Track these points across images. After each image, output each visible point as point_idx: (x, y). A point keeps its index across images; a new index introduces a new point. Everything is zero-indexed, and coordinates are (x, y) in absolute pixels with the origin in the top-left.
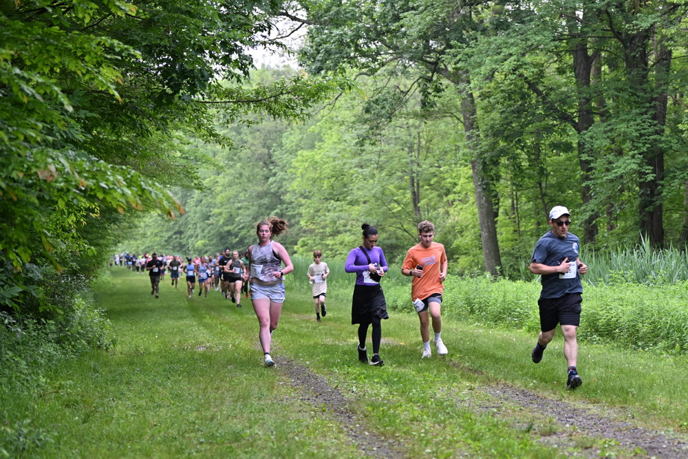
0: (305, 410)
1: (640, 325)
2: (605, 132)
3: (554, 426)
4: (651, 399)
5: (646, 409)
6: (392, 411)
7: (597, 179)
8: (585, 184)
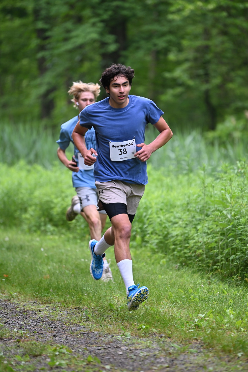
7: (52, 49)
8: (40, 55)
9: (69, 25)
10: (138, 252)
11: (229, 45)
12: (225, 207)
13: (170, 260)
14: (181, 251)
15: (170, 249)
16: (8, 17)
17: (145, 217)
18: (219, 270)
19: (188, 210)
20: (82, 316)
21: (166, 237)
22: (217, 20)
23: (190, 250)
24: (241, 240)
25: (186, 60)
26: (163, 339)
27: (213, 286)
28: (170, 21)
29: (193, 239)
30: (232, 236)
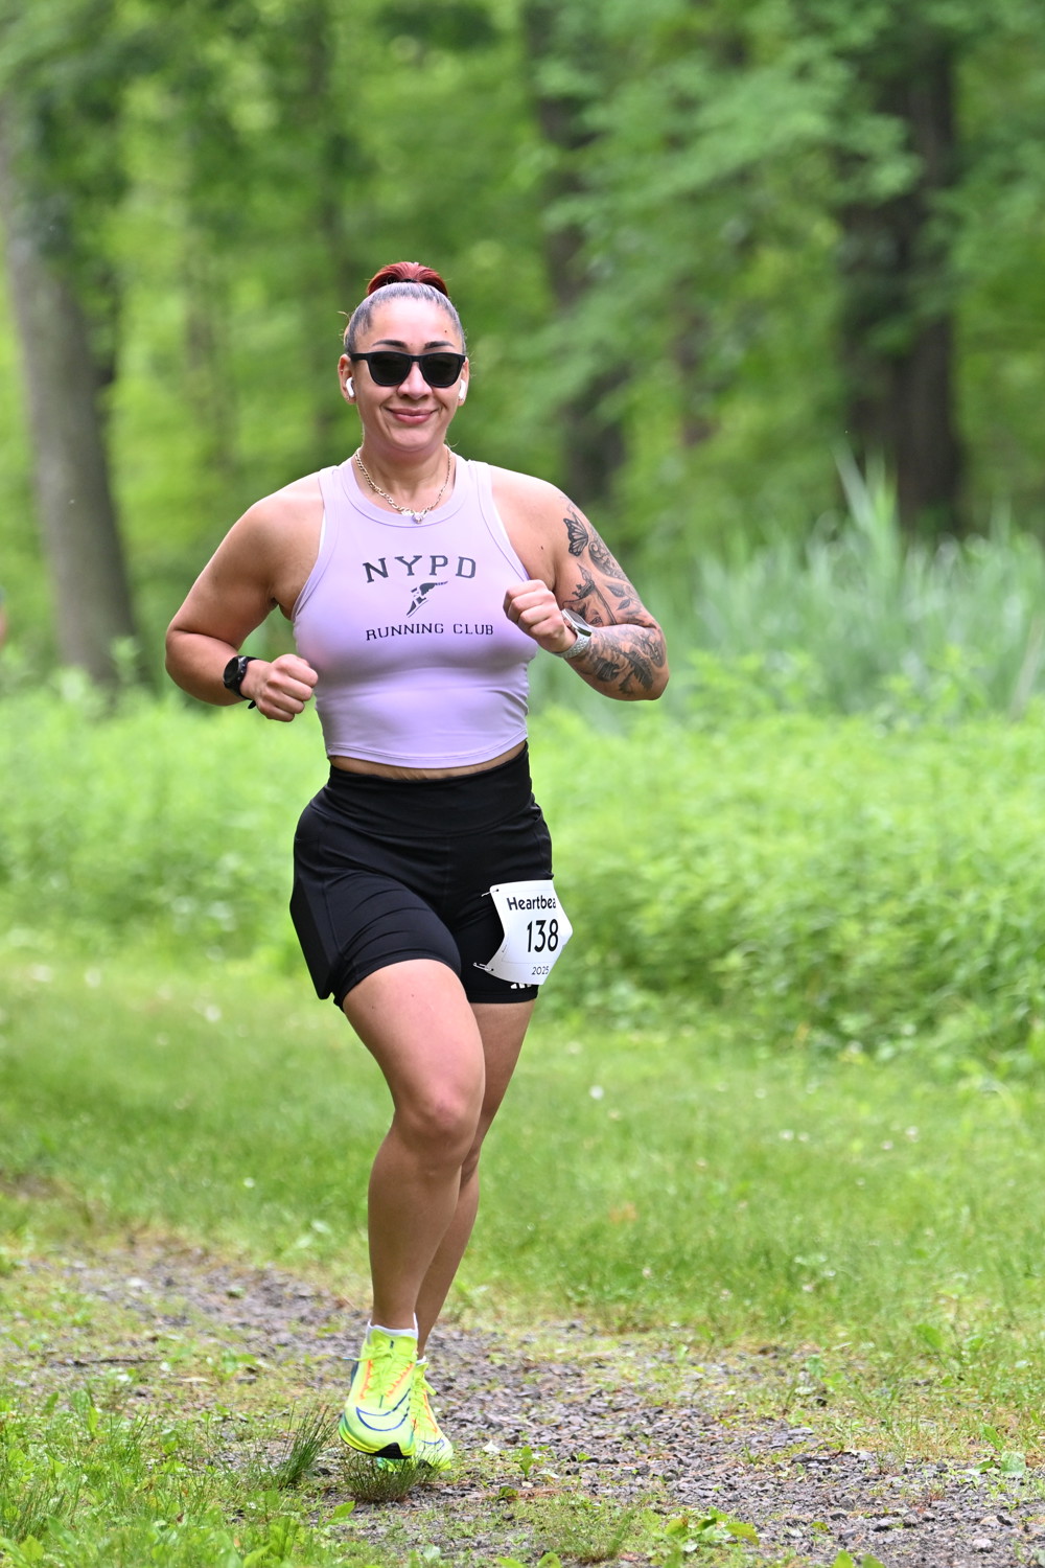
1: (852, 930)
4: (914, 1303)
5: (885, 1356)
9: (690, 75)
20: (795, 1384)
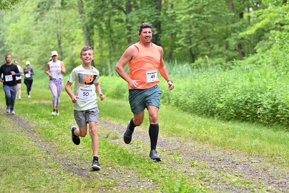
0: (14, 131)
2: (137, 14)
3: (117, 136)
6: (50, 131)
7: (133, 34)
8: (129, 36)
10: (167, 107)
11: (199, 31)
12: (200, 89)
13: (179, 109)
14: (183, 106)
15: (179, 105)
16: (116, 23)
17: (170, 93)
18: (198, 113)
19: (186, 91)
21: (178, 101)
22: (194, 22)
23: (187, 105)
24: (206, 101)
25: (183, 37)
26: (178, 137)
27: (196, 118)
28: (177, 23)
29: (188, 101)
30: (203, 100)
